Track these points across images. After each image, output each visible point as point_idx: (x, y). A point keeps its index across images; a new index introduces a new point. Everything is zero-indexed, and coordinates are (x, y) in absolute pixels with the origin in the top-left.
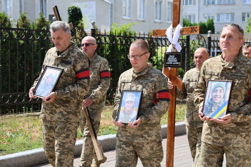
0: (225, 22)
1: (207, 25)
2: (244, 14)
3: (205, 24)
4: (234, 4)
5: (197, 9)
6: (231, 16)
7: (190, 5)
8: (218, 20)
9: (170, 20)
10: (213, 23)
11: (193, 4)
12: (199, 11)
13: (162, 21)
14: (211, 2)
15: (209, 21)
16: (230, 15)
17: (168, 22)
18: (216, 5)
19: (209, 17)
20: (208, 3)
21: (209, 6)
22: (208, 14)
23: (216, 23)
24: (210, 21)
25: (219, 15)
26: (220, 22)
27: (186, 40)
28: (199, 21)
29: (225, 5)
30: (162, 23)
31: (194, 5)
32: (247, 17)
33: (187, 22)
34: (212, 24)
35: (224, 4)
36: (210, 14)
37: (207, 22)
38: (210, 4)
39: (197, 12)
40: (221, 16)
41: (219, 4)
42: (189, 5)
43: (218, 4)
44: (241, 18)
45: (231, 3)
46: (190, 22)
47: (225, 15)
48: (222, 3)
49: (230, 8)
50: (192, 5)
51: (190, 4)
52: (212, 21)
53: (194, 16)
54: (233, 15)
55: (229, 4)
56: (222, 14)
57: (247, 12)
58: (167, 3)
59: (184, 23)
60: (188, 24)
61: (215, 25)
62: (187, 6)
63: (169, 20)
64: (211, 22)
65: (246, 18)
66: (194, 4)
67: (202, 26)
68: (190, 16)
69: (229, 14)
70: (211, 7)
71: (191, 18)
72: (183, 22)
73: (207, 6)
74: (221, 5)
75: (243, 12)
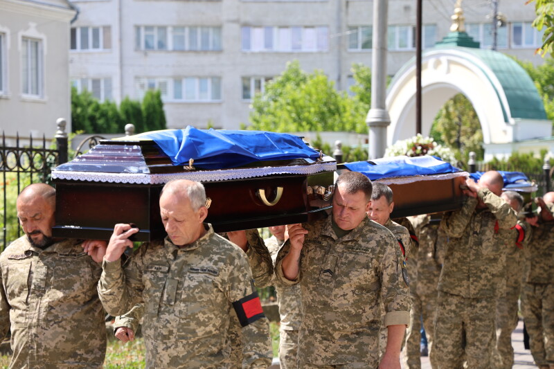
0: (197, 100)
1: (143, 108)
2: (246, 79)
3: (138, 104)
4: (219, 51)
5: (117, 61)
6: (213, 82)
7: (96, 50)
8: (178, 94)
9: (30, 91)
10: (161, 104)
11: (105, 47)
12: (122, 66)
13: (6, 93)
14: (155, 44)
15: (149, 98)
16: (209, 82)
17: (25, 96)
18: (168, 52)
19: (152, 86)
20: (148, 46)
21: (151, 54)
22: (149, 78)
23: (172, 104)
24: (152, 96)
25: (178, 81)
26: (184, 100)
27: (56, 151)
28: (122, 95)
29: (196, 52)
30: (7, 99)
31: (107, 50)
32: (256, 87)
33: (82, 98)
34: (157, 107)
35: (190, 51)
36: (154, 77)
37: (145, 99)
38: (153, 48)
39: (117, 70)
40: (184, 82)
41: (179, 50)
42: (91, 50)
43: (174, 50)
44: (239, 92)
45: (211, 47)
46: (94, 99)
47: (197, 82)
48: (187, 47)
49: (207, 63)
50: (101, 49)
51: (96, 45)
52: (158, 96)
53: (108, 81)
54: (217, 80)
55: (205, 51)
56: (186, 77)
57: (255, 76)
58: (20, 39)
59: (75, 100)
60: (85, 103)
61: (166, 109)
62: (86, 51)
63: (26, 91)
64: (156, 101)
65: (253, 92)
66: (108, 45)
67: (131, 110)
68: (96, 82)
69: (206, 78)
70: (157, 58)
71: (99, 87)
72: (72, 97)
73: (146, 54)
74: (182, 51)
75: (245, 74)
